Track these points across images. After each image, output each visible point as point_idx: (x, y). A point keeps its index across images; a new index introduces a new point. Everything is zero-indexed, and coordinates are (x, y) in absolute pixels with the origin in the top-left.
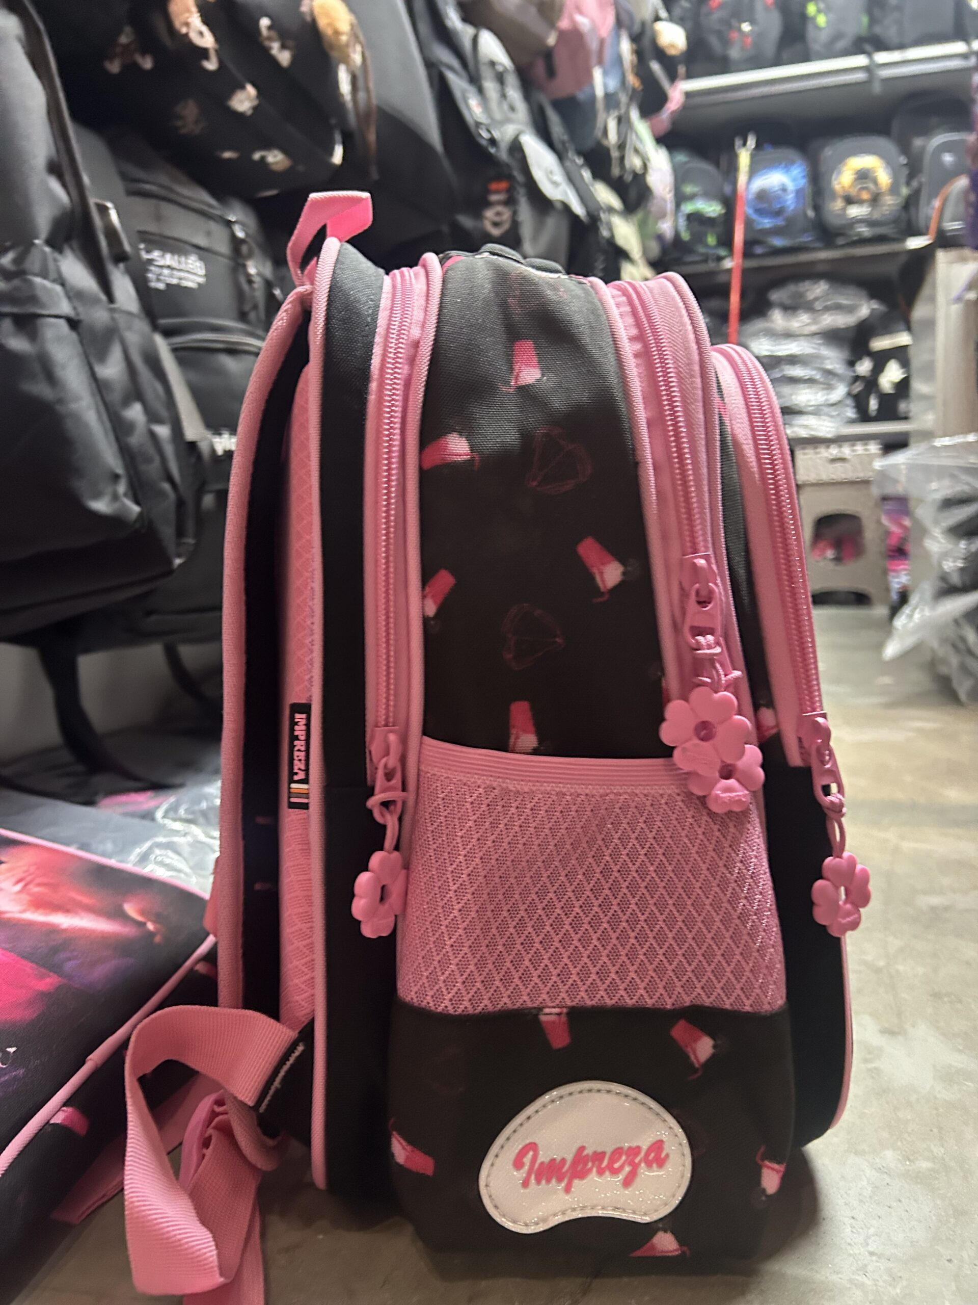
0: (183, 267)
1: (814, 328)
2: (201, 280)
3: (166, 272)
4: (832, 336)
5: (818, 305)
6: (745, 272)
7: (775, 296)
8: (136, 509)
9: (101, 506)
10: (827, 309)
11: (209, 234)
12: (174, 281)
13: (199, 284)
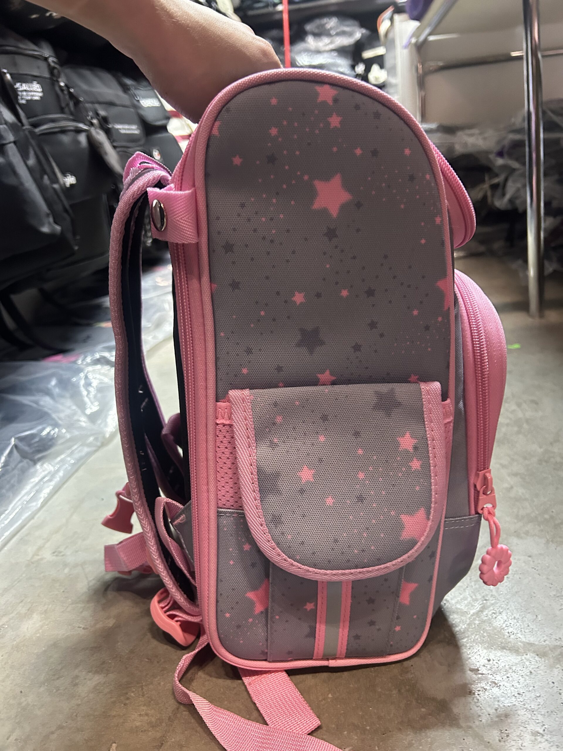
0: (31, 89)
1: (332, 46)
2: (41, 94)
3: (24, 93)
4: (342, 51)
5: (333, 32)
6: (290, 12)
7: (309, 27)
8: (58, 228)
9: (45, 229)
10: (338, 34)
11: (38, 67)
12: (29, 98)
13: (41, 97)
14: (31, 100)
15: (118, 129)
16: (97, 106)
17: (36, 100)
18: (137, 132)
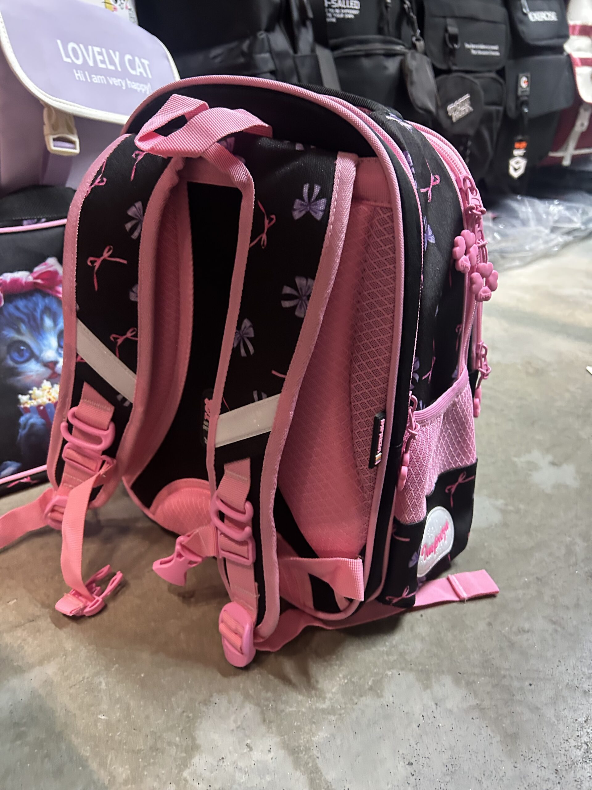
14: (344, 19)
15: (469, 50)
16: (449, 21)
17: (348, 19)
18: (497, 54)
